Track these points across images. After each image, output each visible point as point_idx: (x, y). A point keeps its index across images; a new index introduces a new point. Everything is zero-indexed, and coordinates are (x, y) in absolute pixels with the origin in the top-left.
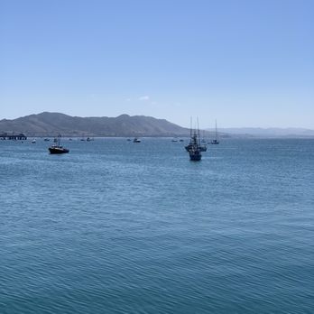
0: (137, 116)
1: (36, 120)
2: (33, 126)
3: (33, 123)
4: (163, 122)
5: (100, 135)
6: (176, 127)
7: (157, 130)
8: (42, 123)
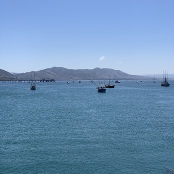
0: (104, 69)
1: (50, 71)
2: (48, 74)
3: (48, 73)
4: (119, 72)
5: (84, 79)
6: (126, 75)
7: (115, 76)
8: (53, 73)
